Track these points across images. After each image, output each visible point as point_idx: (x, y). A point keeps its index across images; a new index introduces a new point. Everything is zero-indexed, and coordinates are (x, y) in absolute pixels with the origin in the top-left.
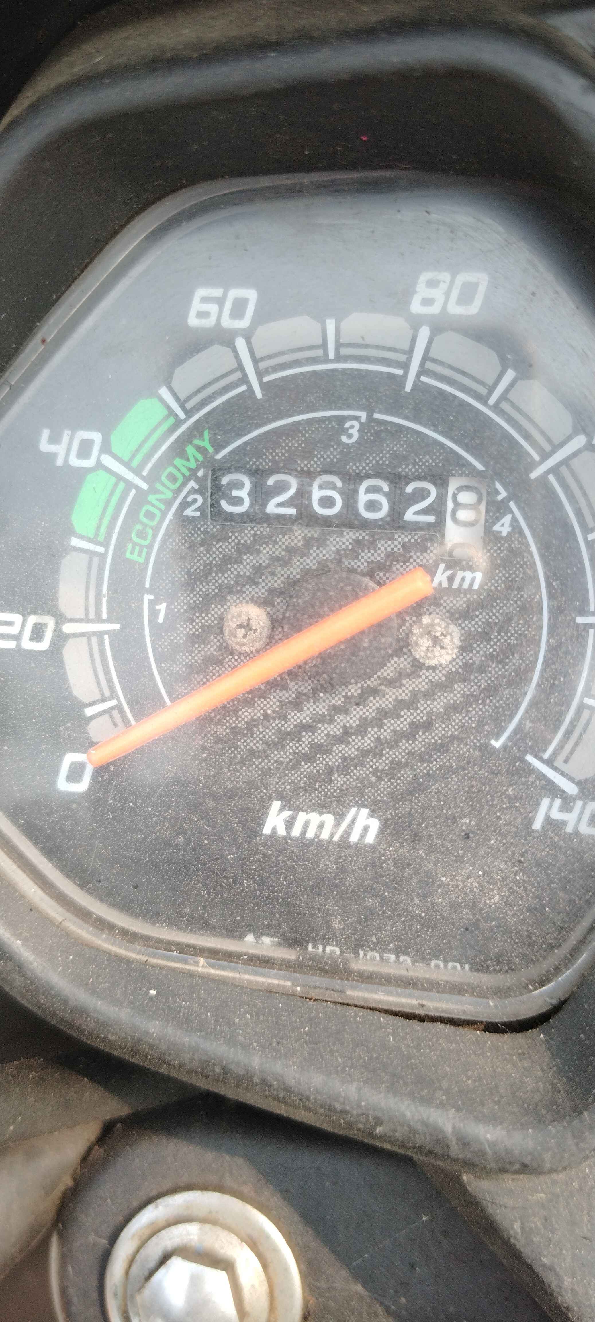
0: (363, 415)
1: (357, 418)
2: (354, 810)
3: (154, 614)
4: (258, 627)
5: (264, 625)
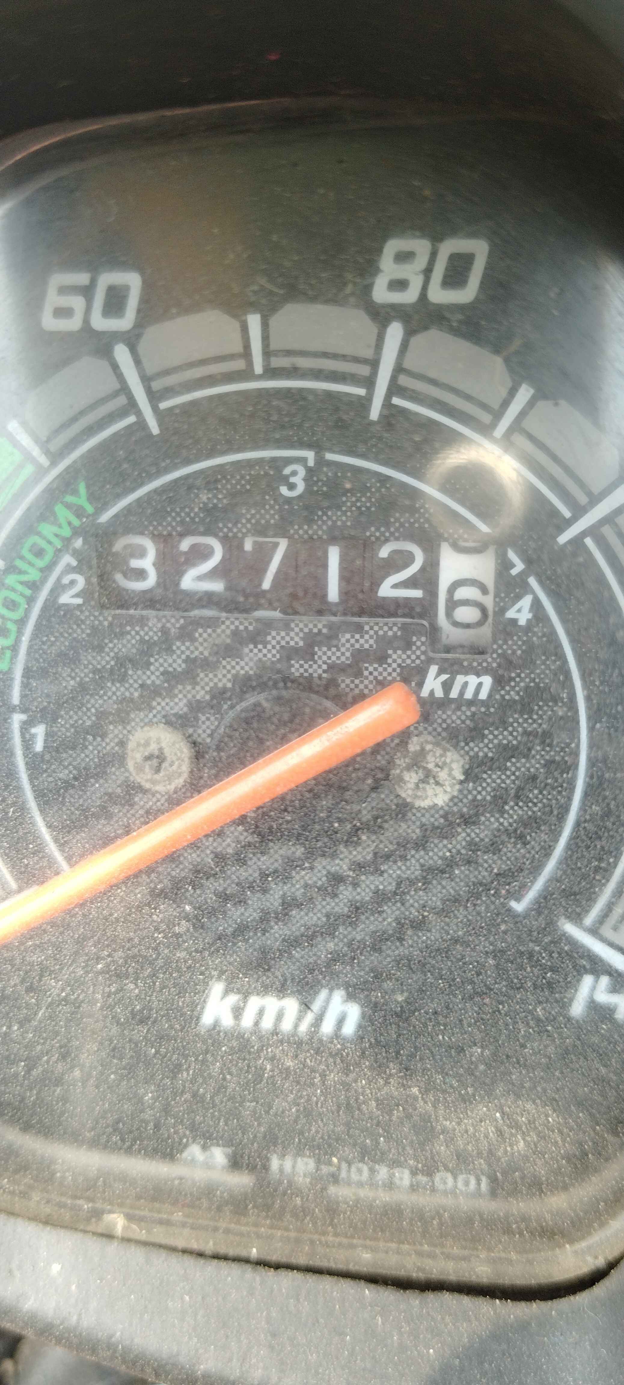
0: (310, 455)
1: (302, 461)
3: (28, 740)
4: (174, 758)
5: (183, 755)
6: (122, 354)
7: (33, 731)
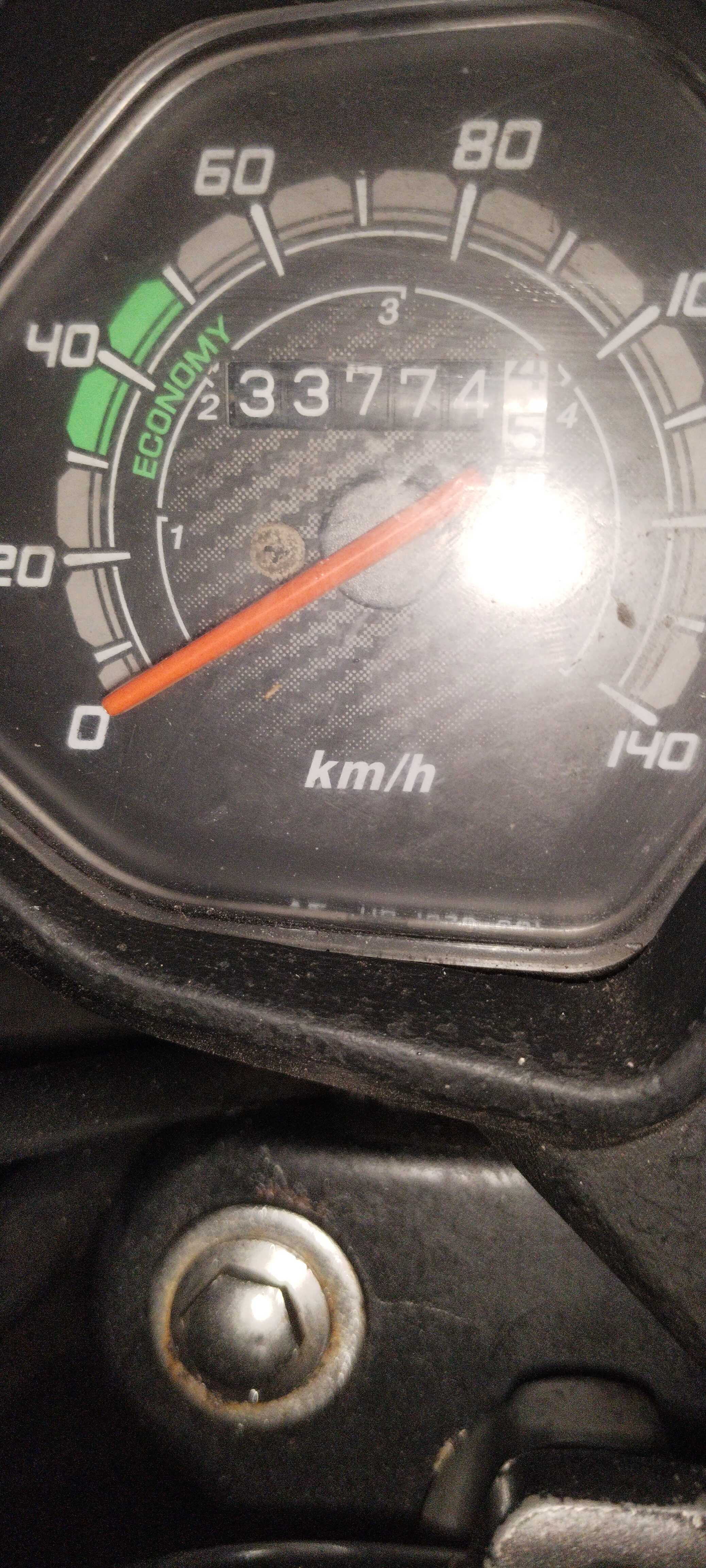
0: (403, 290)
1: (397, 295)
2: (406, 757)
3: (169, 539)
6: (257, 212)
7: (173, 531)
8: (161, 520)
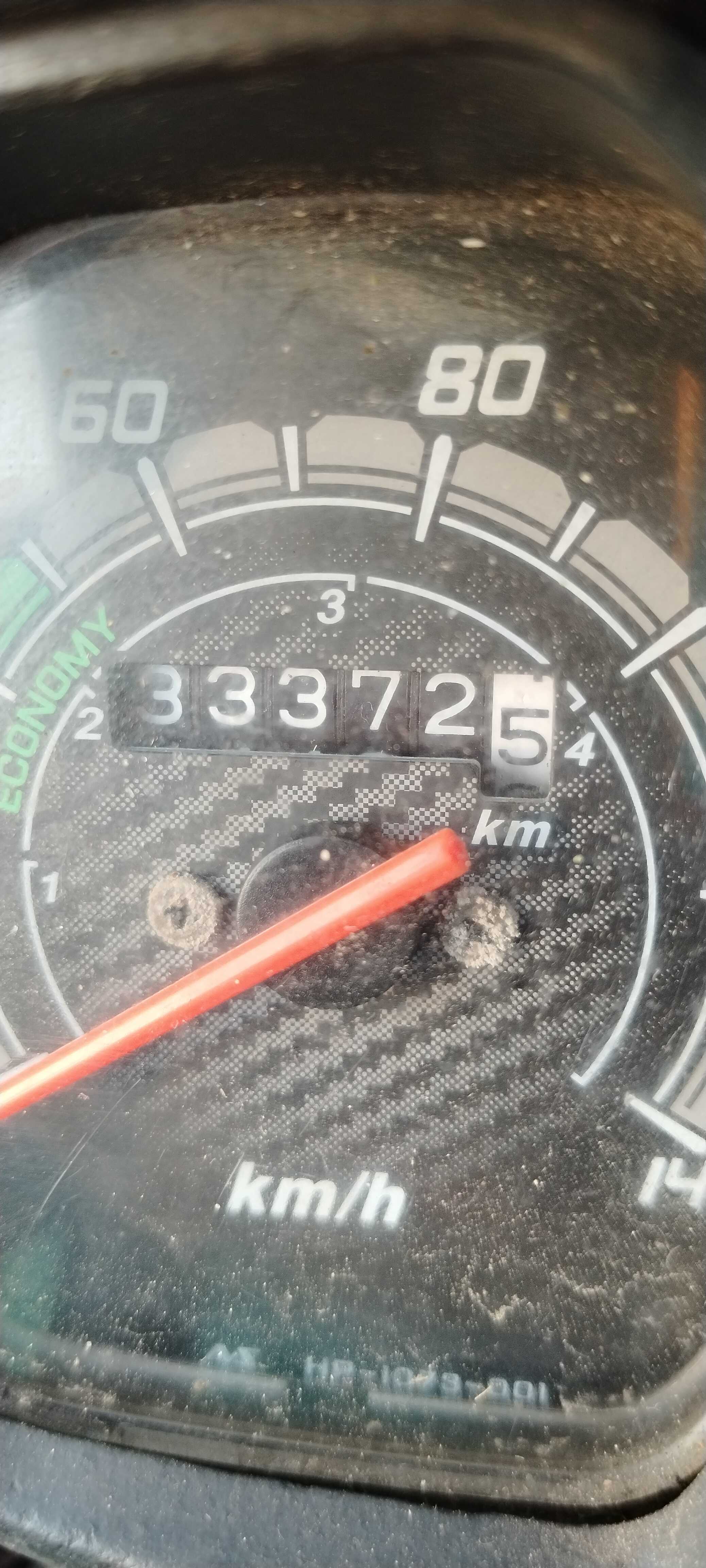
0: (350, 579)
1: (342, 585)
2: (365, 1175)
3: (38, 888)
4: (200, 911)
5: (209, 908)
6: (146, 468)
7: (45, 879)
8: (28, 866)
